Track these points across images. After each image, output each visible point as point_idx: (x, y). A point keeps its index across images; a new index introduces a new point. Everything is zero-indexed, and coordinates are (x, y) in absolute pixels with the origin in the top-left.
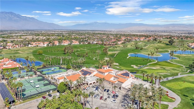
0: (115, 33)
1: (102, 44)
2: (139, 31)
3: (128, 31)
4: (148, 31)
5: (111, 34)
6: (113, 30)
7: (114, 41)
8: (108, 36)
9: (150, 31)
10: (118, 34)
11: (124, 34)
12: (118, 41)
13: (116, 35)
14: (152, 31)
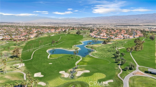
0: (24, 25)
1: (10, 39)
2: (45, 23)
3: (36, 23)
4: (52, 23)
5: (20, 26)
6: (21, 22)
7: (25, 34)
8: (17, 28)
9: (53, 23)
10: (28, 26)
11: (33, 26)
12: (30, 34)
13: (26, 27)
14: (55, 23)
